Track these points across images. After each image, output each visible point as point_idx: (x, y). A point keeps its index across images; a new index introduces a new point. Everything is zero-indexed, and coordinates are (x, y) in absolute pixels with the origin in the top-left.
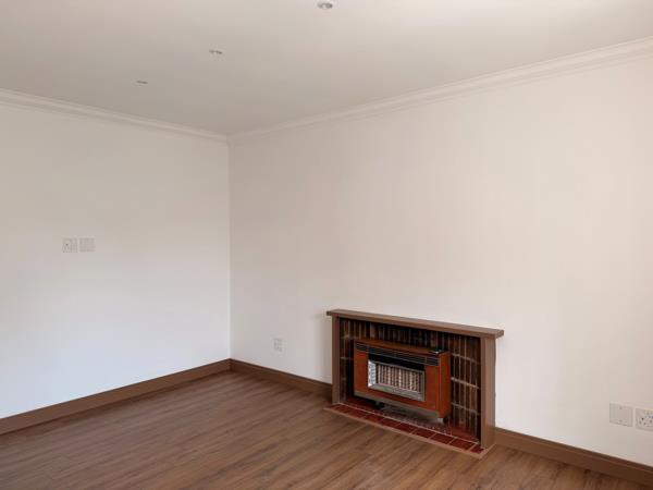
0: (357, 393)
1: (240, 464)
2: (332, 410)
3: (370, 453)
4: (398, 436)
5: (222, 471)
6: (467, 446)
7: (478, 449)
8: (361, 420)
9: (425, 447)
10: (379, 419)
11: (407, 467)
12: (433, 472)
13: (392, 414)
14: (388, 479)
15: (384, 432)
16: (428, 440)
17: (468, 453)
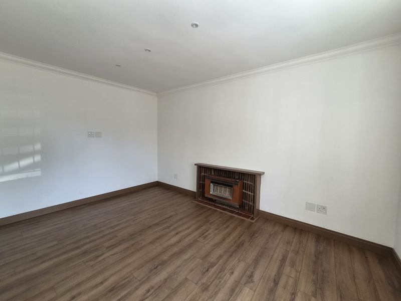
0: (206, 195)
1: (157, 224)
2: (196, 202)
3: (210, 219)
4: (221, 213)
5: (150, 227)
6: (248, 217)
7: (252, 219)
8: (207, 206)
9: (232, 217)
10: (214, 205)
11: (224, 226)
12: (235, 228)
13: (219, 204)
14: (217, 231)
15: (216, 211)
16: (233, 215)
17: (249, 220)
